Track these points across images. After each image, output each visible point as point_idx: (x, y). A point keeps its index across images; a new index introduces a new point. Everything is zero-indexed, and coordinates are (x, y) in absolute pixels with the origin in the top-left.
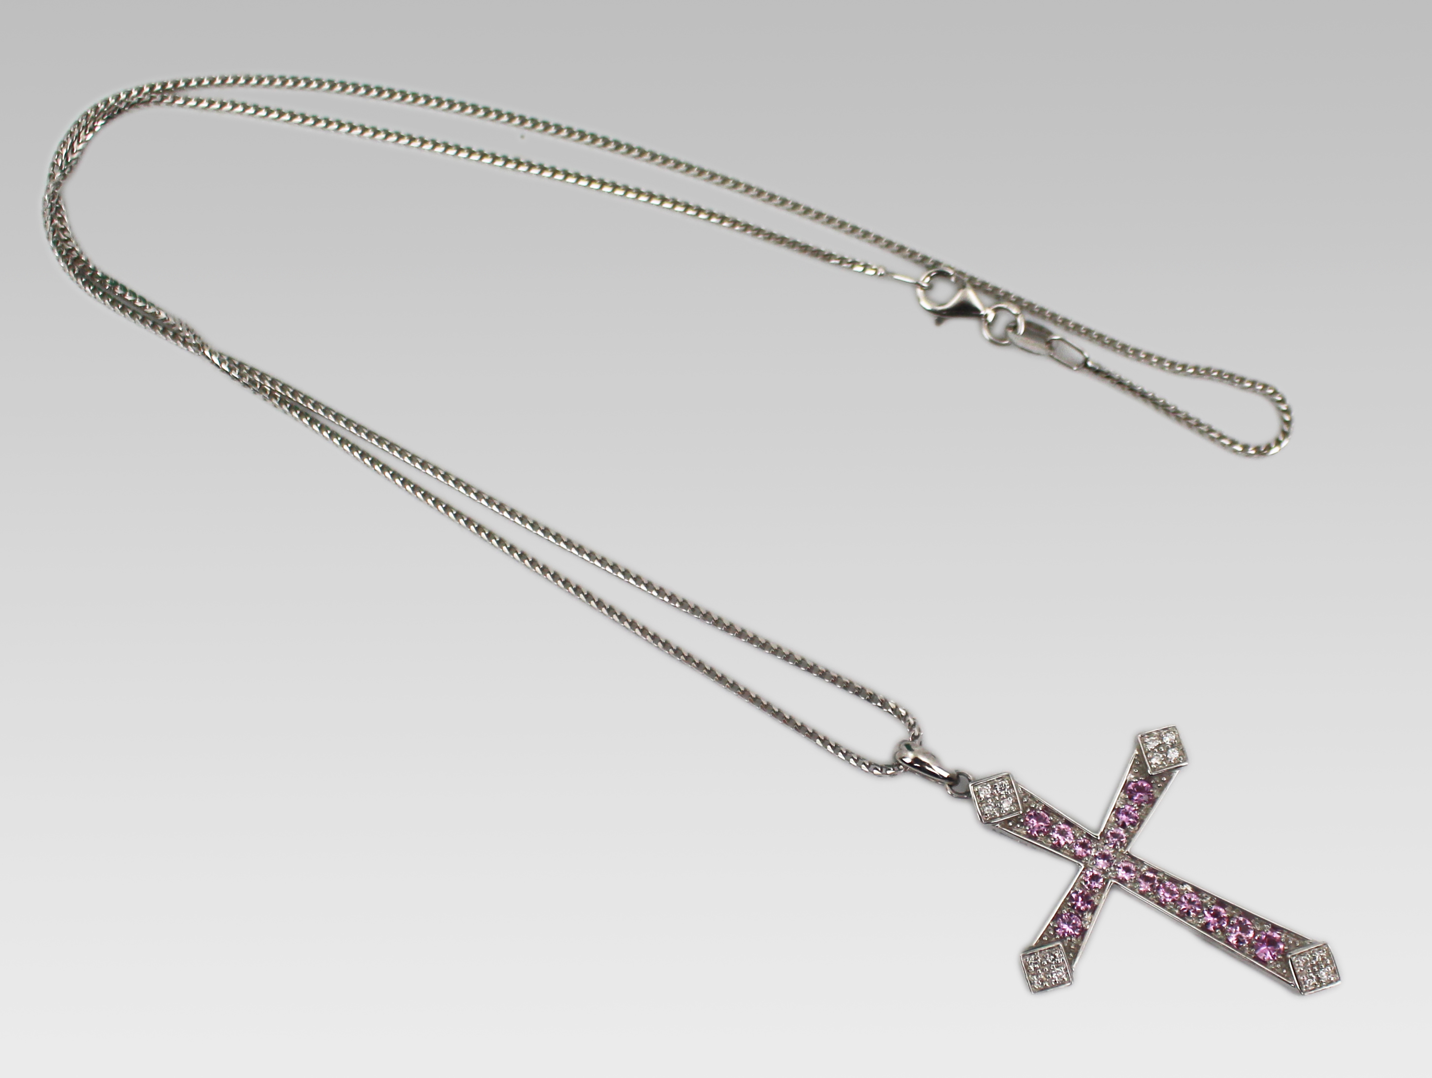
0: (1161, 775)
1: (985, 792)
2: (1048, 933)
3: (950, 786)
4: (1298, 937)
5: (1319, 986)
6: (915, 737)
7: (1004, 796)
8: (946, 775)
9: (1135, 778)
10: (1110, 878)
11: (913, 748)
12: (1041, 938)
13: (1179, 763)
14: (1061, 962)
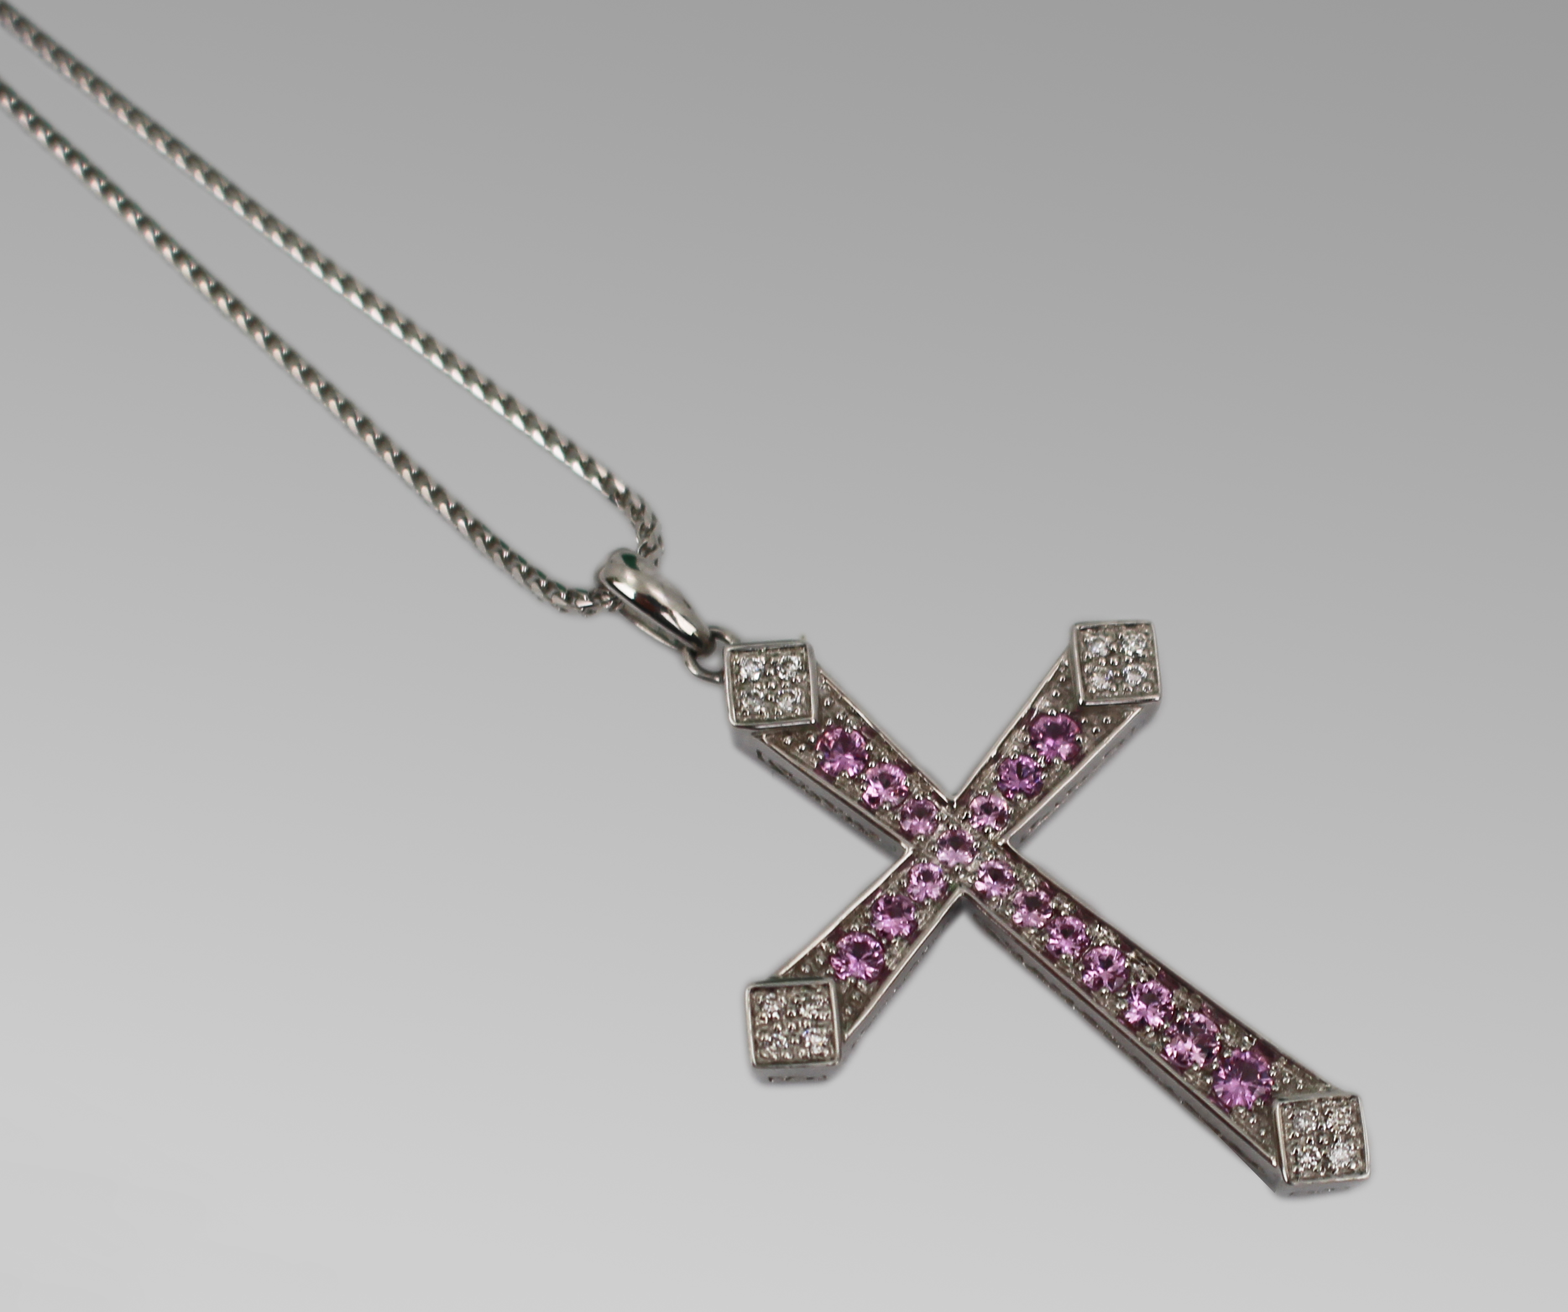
0: (1103, 710)
1: (751, 670)
2: (814, 961)
3: (694, 655)
4: (1304, 1072)
5: (1322, 1174)
6: (646, 550)
7: (788, 684)
8: (689, 629)
9: (1052, 707)
10: (960, 884)
11: (640, 565)
12: (797, 967)
13: (1142, 694)
14: (825, 1018)
